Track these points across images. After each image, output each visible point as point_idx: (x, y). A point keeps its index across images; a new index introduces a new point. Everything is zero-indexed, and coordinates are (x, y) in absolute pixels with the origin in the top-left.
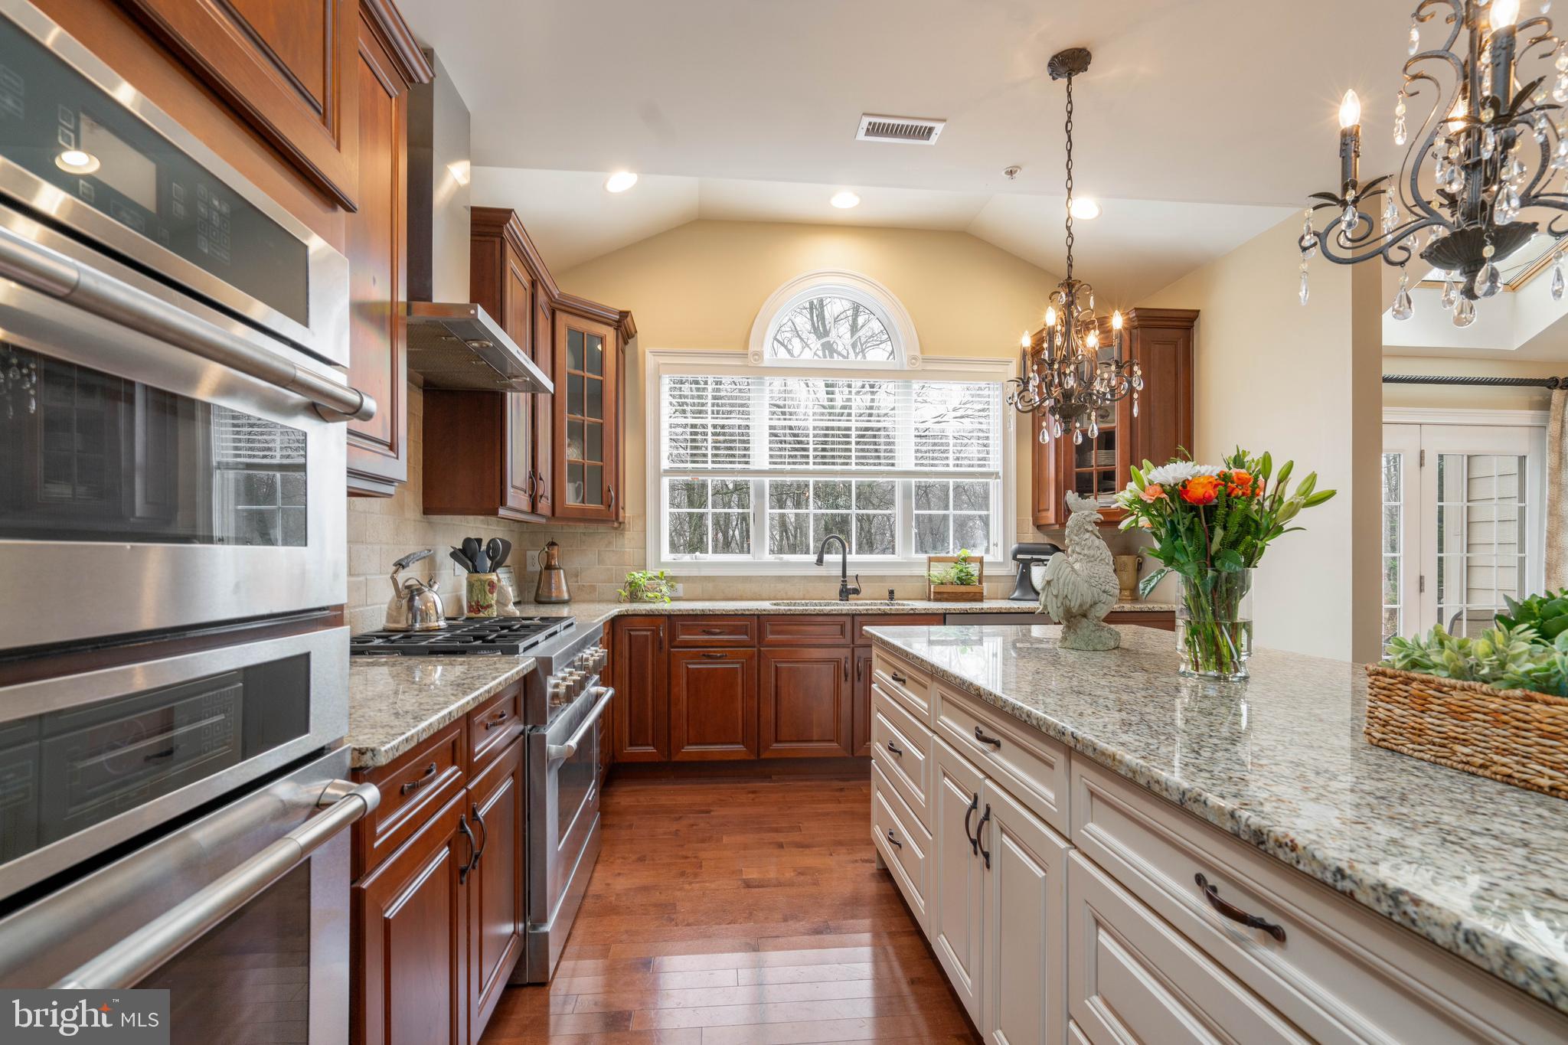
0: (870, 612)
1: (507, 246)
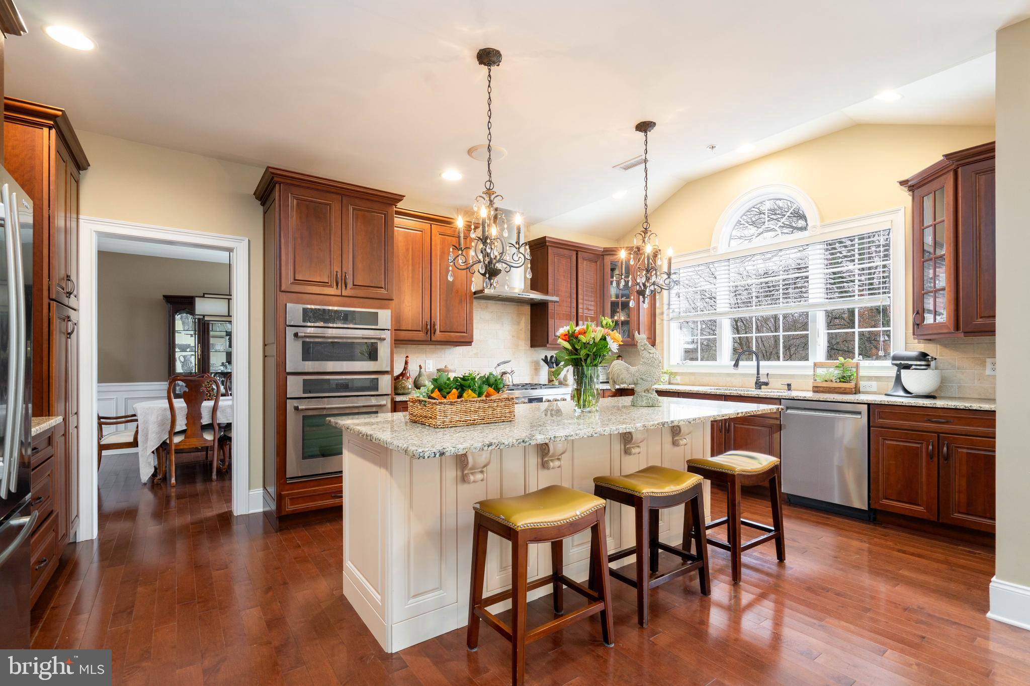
0: (732, 394)
1: (549, 248)
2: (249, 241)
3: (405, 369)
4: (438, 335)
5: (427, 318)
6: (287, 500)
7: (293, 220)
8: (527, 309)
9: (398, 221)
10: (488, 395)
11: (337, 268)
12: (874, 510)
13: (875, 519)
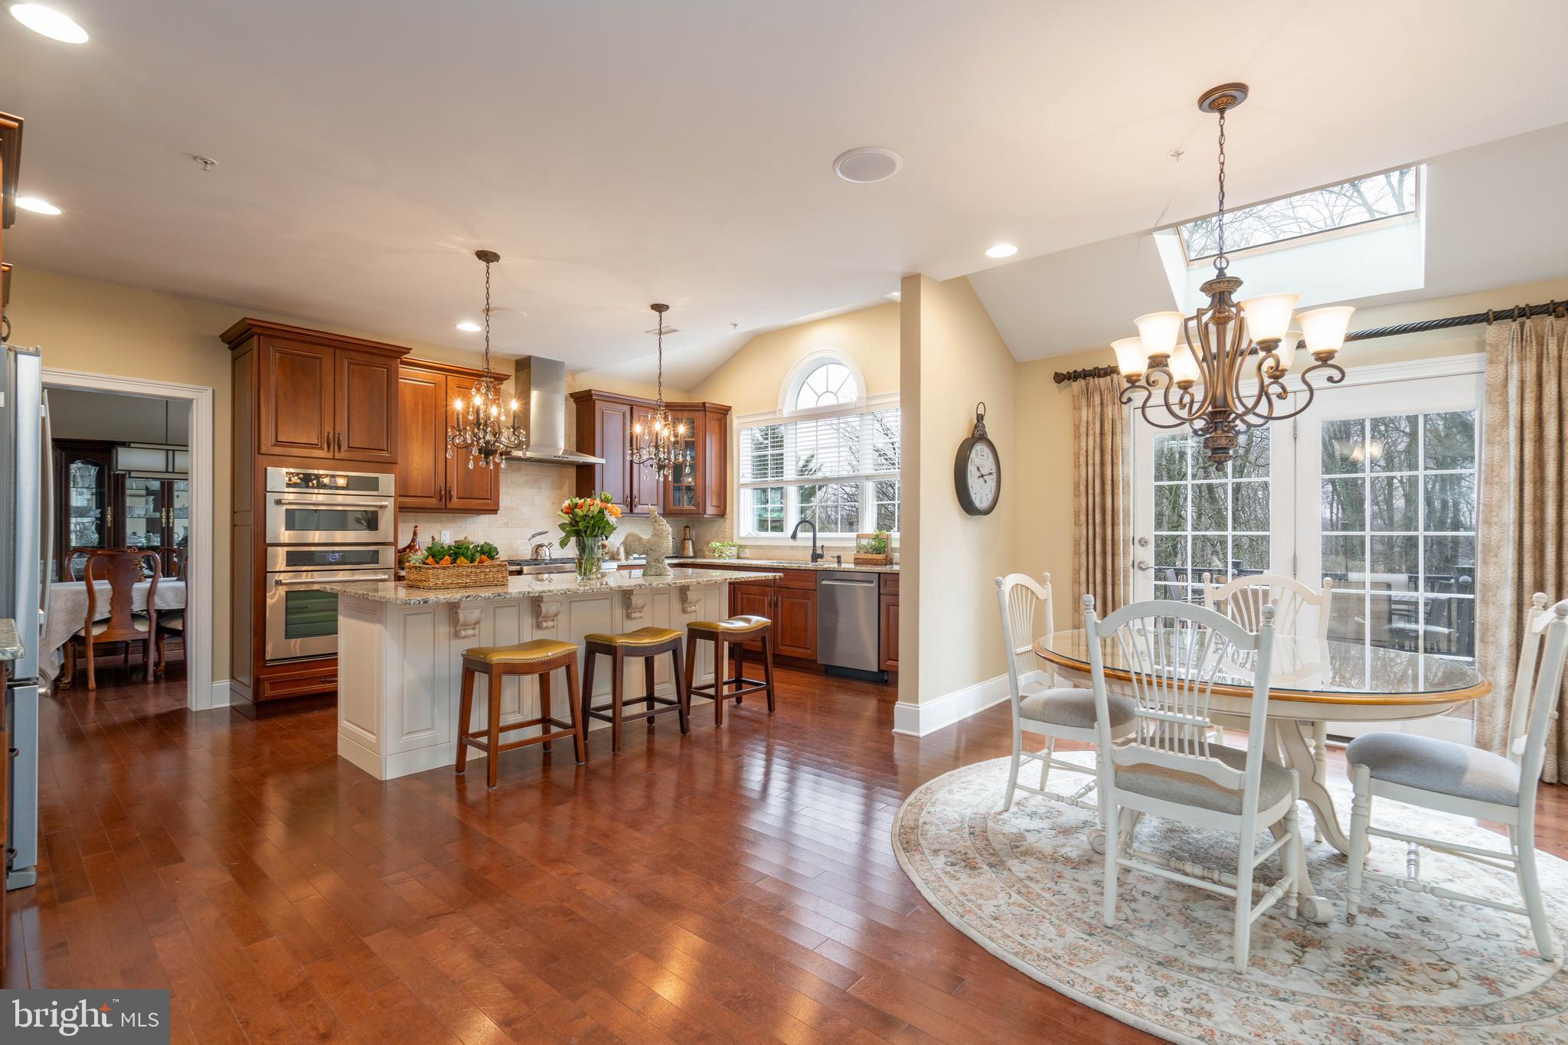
1: (597, 402)
2: (213, 391)
3: (413, 540)
4: (455, 502)
5: (441, 482)
6: (267, 685)
7: (274, 376)
8: (573, 471)
9: (403, 370)
10: (481, 562)
11: (328, 428)
12: (884, 671)
13: (886, 681)
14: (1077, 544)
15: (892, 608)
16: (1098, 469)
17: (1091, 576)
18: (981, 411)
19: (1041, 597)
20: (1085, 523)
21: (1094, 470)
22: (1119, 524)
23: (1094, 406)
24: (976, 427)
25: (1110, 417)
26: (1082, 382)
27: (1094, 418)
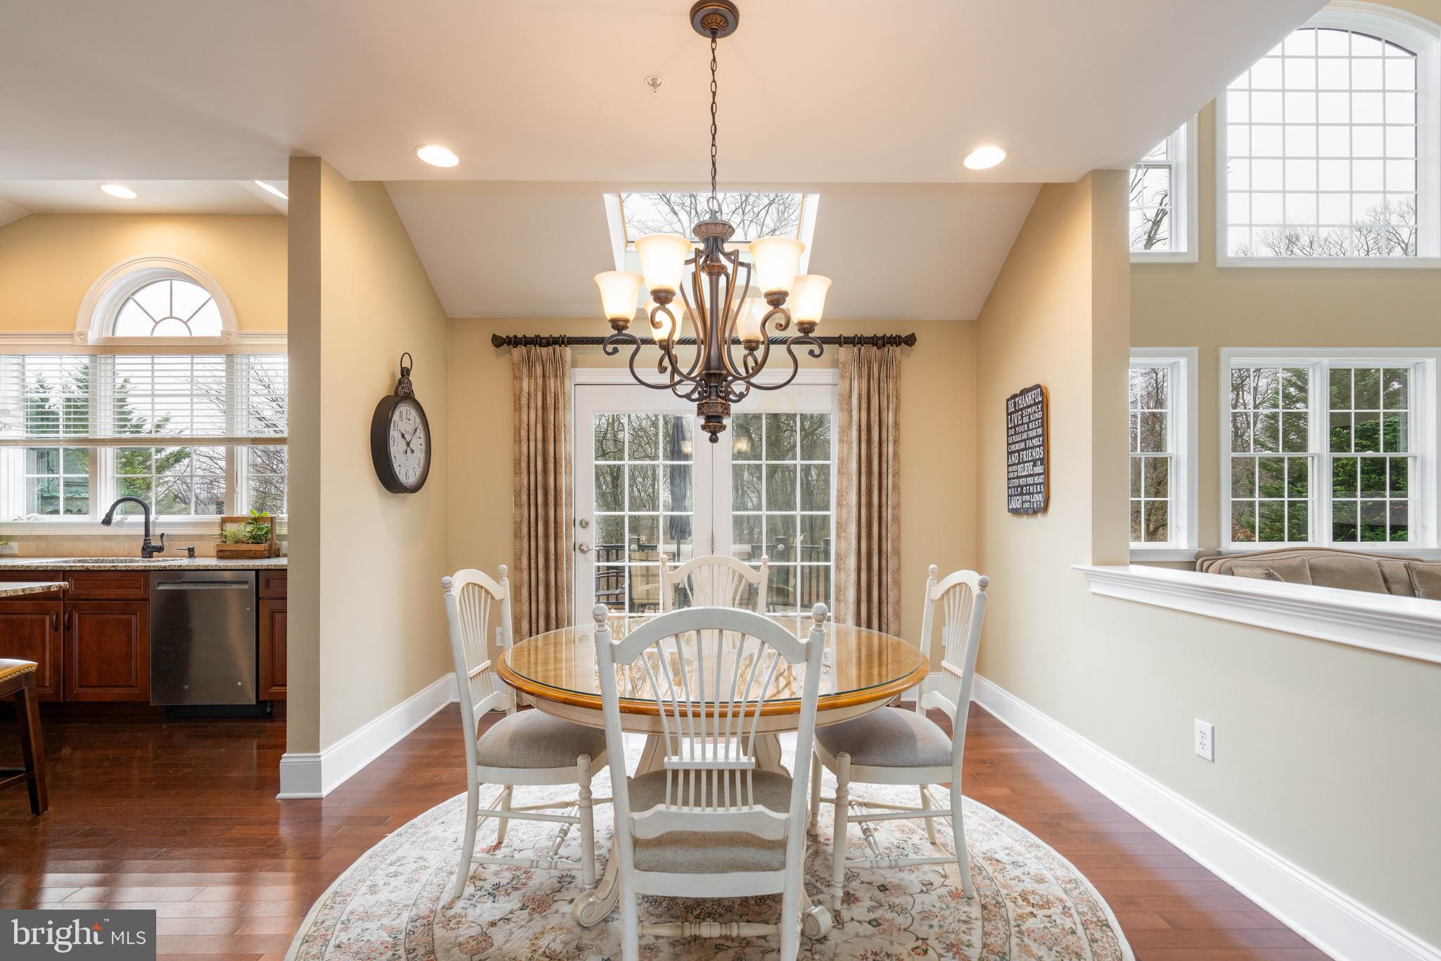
12: (265, 702)
13: (270, 714)
14: (517, 526)
15: (278, 617)
16: (540, 445)
17: (533, 562)
18: (406, 364)
19: (497, 597)
20: (526, 504)
21: (535, 447)
22: (561, 505)
23: (536, 376)
24: (400, 382)
25: (553, 391)
26: (522, 350)
27: (536, 390)
